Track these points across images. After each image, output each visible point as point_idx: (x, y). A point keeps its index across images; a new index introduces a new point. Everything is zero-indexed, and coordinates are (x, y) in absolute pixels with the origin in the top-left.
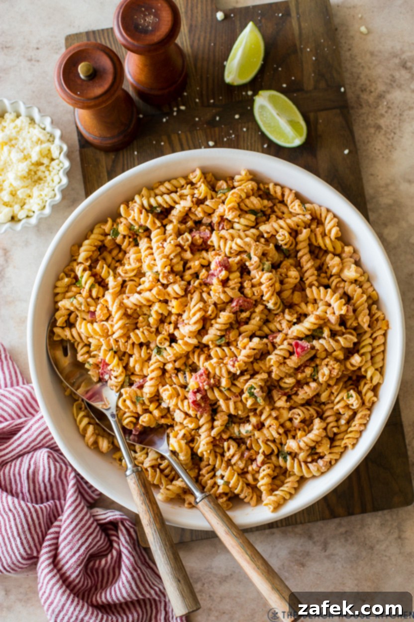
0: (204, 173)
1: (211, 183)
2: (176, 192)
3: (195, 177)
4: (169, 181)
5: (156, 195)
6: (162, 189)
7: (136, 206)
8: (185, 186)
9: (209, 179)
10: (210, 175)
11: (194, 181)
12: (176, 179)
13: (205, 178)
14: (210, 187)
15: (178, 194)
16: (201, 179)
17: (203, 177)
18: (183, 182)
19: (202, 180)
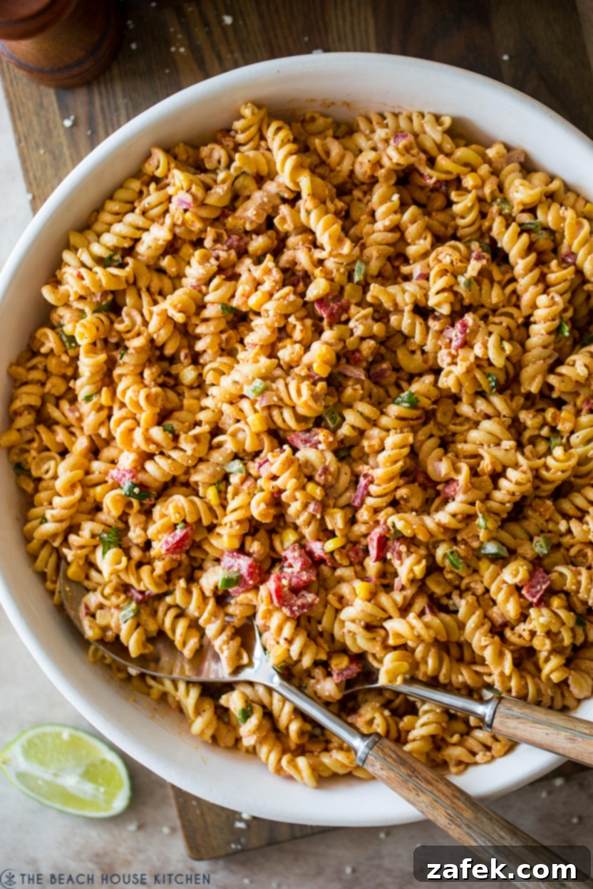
0: (169, 150)
1: (191, 160)
2: (133, 210)
3: (158, 167)
4: (111, 197)
5: (99, 235)
6: (106, 217)
7: (69, 274)
8: (145, 189)
9: (183, 156)
10: (182, 146)
11: (159, 173)
12: (121, 186)
13: (175, 157)
14: (193, 170)
15: (137, 211)
16: (169, 164)
17: (172, 159)
18: (136, 185)
19: (172, 165)
